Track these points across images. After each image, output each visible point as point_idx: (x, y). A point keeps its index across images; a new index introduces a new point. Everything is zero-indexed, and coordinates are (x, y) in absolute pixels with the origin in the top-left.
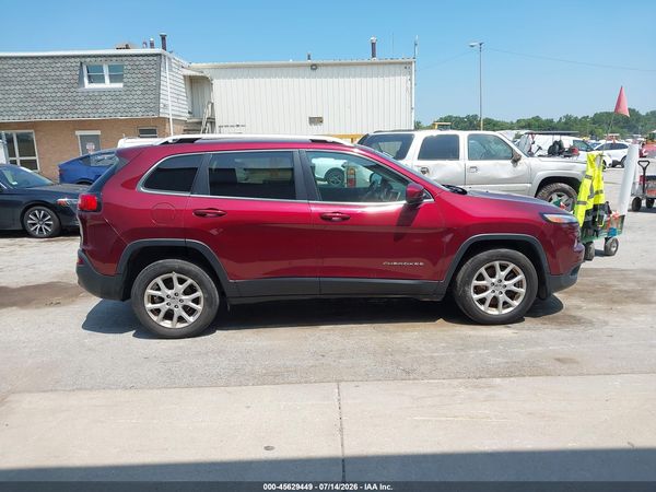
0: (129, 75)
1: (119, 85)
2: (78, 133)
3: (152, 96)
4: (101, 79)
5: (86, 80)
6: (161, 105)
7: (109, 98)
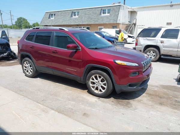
0: (111, 12)
1: (109, 14)
2: (99, 27)
3: (116, 17)
4: (105, 13)
5: (102, 13)
6: (118, 20)
7: (106, 18)
